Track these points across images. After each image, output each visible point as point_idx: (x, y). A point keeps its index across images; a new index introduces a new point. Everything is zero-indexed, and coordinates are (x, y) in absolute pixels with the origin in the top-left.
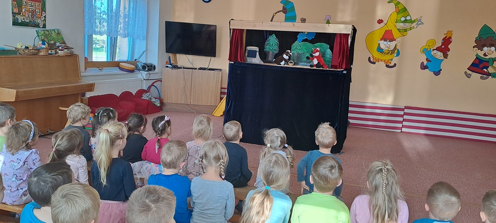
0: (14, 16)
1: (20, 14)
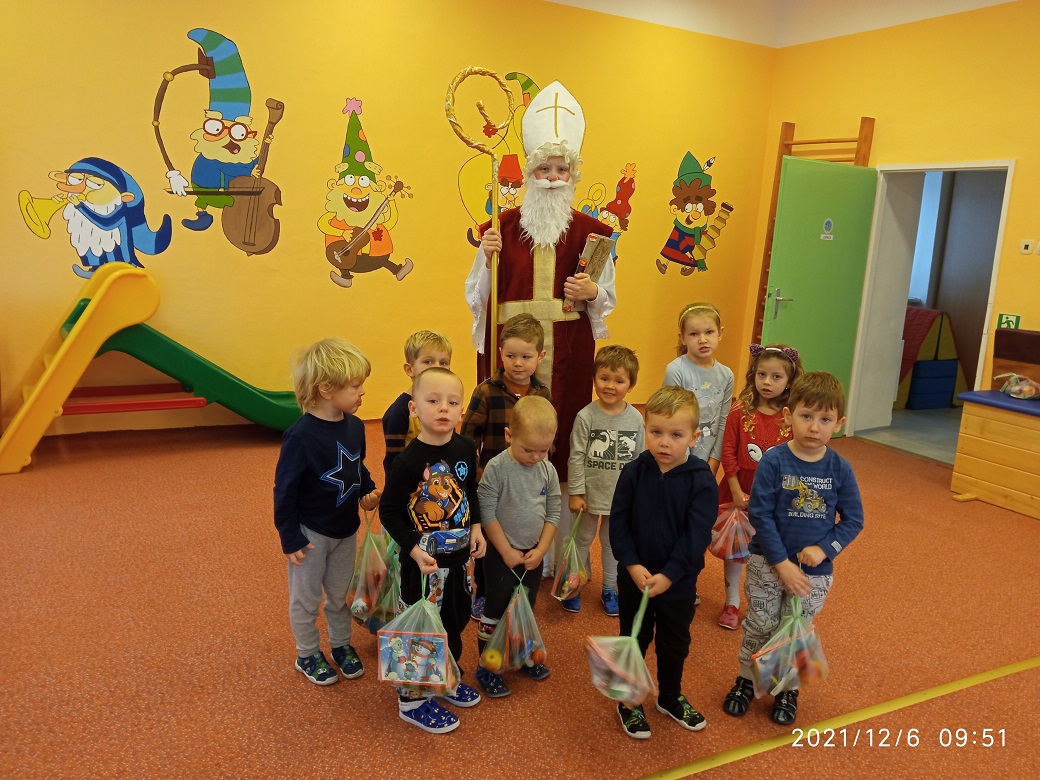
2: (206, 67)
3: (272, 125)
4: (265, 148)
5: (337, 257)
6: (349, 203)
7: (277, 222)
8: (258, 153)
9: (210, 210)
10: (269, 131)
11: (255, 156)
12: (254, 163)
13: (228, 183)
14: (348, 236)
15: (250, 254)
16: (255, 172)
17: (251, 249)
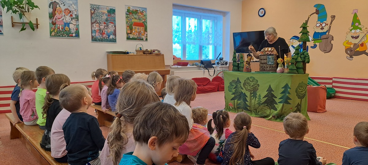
0: (128, 35)
1: (131, 33)
2: (317, 12)
3: (332, 21)
4: (330, 27)
5: (348, 52)
6: (353, 37)
7: (332, 45)
8: (328, 29)
9: (316, 44)
10: (331, 23)
11: (327, 30)
12: (327, 31)
13: (320, 37)
14: (352, 46)
15: (325, 53)
16: (327, 33)
17: (326, 52)
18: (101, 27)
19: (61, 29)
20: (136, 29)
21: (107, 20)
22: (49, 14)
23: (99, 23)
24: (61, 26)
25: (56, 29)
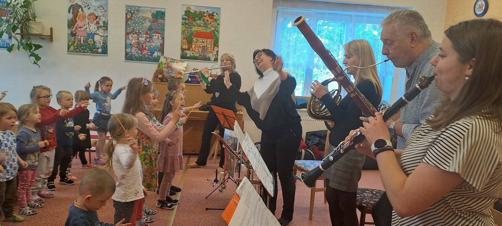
1: (189, 49)
18: (140, 39)
19: (82, 42)
20: (198, 43)
21: (150, 29)
22: (68, 21)
23: (139, 34)
24: (82, 38)
25: (76, 41)
